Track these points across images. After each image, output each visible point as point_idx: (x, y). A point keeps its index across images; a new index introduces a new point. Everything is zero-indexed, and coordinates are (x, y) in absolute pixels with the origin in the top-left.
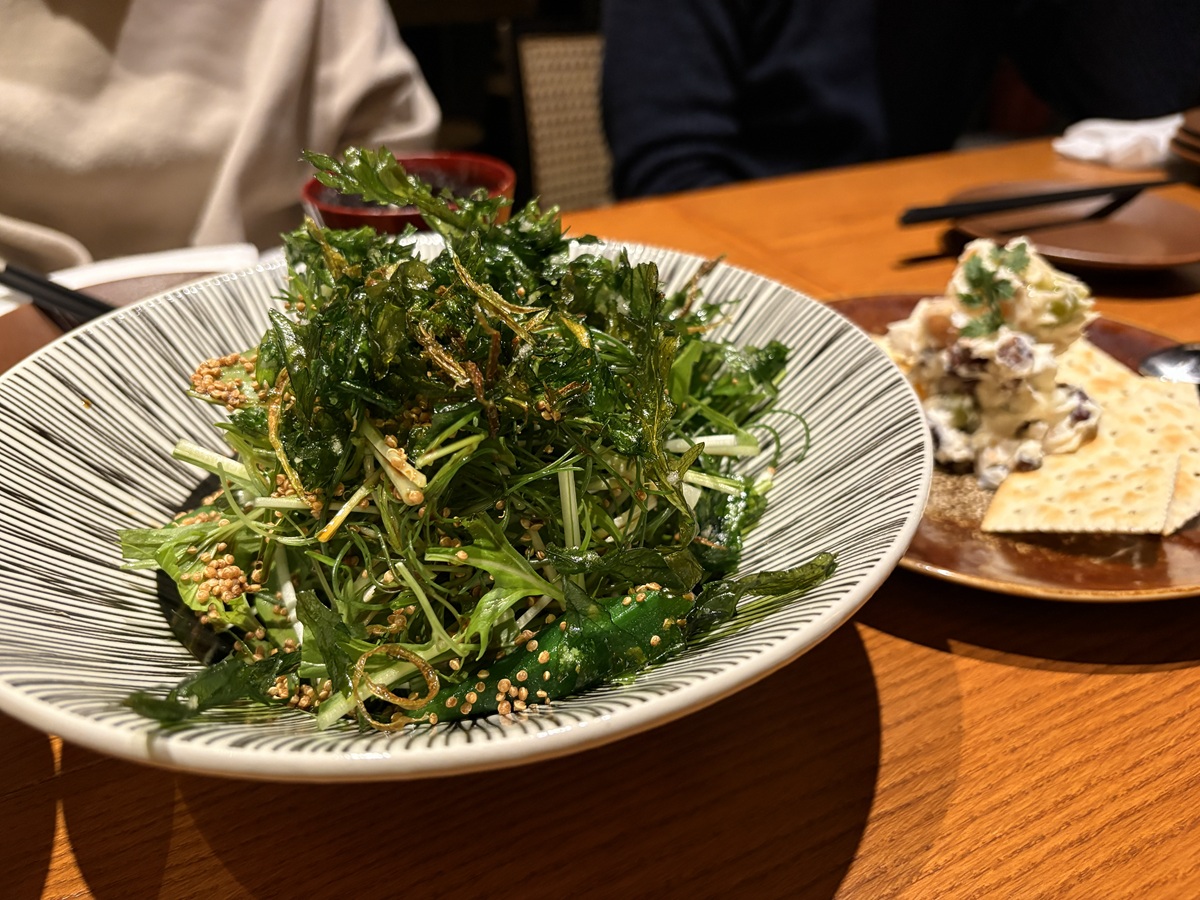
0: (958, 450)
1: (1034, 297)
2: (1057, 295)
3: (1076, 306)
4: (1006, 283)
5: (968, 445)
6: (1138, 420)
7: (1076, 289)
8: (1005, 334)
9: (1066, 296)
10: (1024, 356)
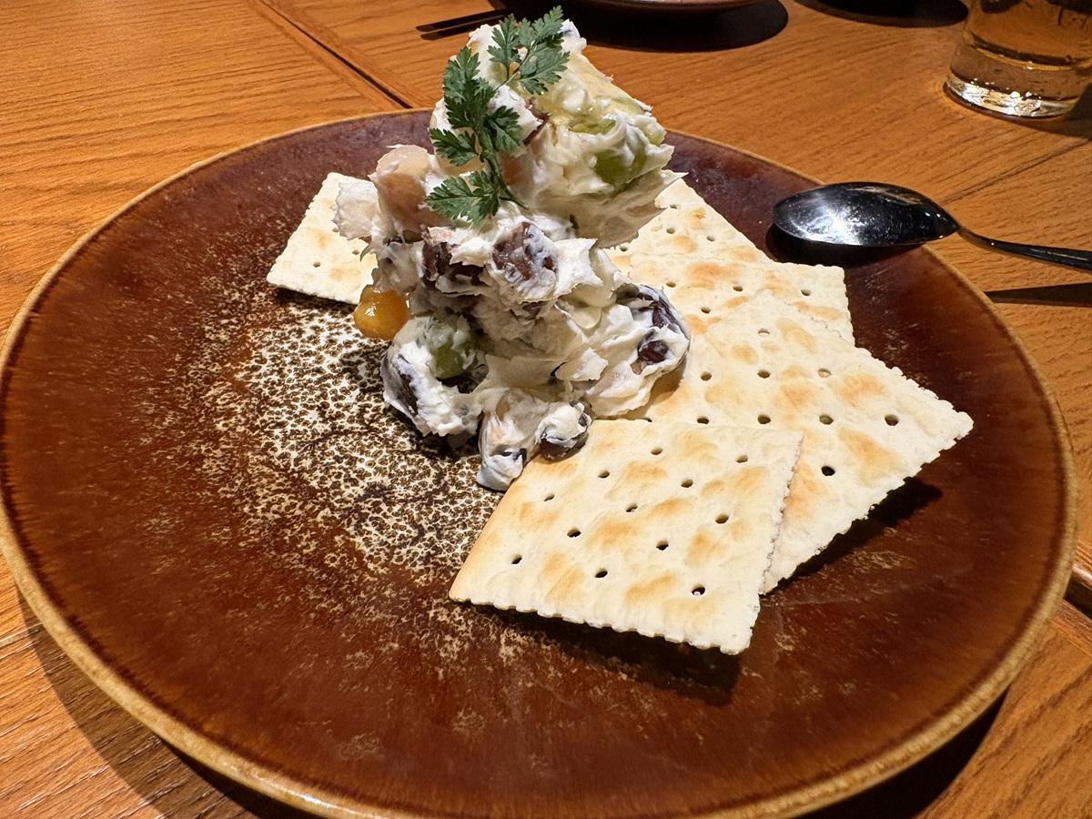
0: (446, 419)
1: (566, 145)
2: (607, 139)
3: (641, 157)
4: (509, 115)
5: (462, 410)
6: (745, 353)
7: (642, 126)
8: (508, 221)
9: (623, 140)
10: (536, 266)
